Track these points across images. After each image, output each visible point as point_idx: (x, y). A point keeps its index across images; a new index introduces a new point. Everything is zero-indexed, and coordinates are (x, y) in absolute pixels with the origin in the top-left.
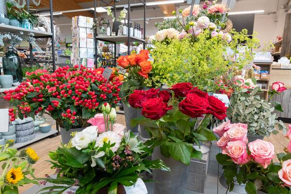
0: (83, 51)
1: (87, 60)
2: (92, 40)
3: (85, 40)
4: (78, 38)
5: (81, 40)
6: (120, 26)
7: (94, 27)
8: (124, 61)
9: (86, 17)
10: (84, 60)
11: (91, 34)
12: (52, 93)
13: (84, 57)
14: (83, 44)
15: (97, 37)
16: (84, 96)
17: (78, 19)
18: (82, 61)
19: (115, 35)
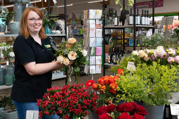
0: (92, 40)
1: (95, 49)
2: (101, 30)
3: (94, 31)
4: (88, 29)
5: (90, 30)
6: (127, 15)
7: (102, 18)
8: (101, 82)
9: (95, 10)
10: (93, 49)
11: (100, 24)
12: (59, 105)
13: (93, 46)
14: (92, 34)
15: (105, 27)
16: (74, 106)
17: (88, 12)
18: (91, 49)
19: (121, 24)
